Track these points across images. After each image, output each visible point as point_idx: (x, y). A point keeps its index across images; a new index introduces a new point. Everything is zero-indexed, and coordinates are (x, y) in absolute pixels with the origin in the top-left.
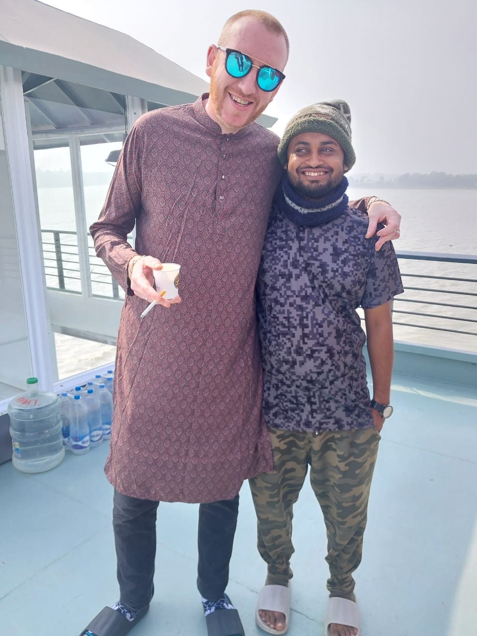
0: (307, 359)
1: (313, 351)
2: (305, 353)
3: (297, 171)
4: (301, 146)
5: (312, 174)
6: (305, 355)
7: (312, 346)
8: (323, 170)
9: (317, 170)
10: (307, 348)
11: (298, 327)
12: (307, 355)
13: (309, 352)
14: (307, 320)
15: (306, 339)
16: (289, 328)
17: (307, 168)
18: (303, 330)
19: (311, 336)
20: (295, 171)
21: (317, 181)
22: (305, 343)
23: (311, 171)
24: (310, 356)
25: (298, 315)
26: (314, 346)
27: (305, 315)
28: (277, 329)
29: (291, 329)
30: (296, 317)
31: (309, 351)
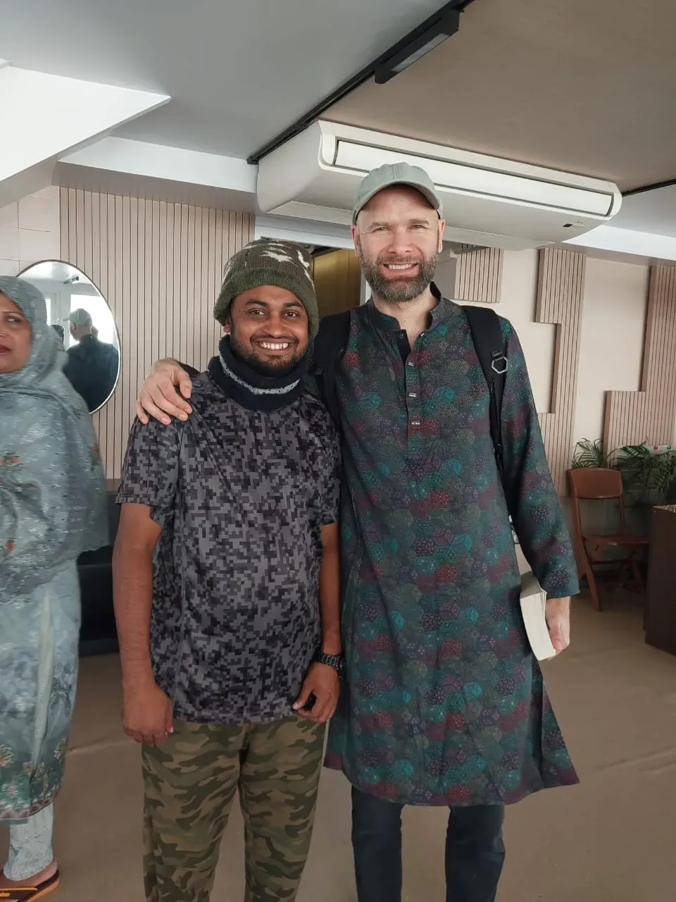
0: (273, 604)
1: (282, 592)
2: (270, 595)
3: (252, 340)
4: (257, 306)
5: (273, 346)
6: (270, 598)
7: (280, 584)
8: (287, 340)
9: (280, 340)
10: (274, 588)
11: (262, 557)
12: (273, 598)
13: (276, 594)
14: (275, 546)
15: (273, 574)
16: (248, 558)
17: (264, 337)
18: (269, 561)
19: (279, 570)
20: (249, 342)
21: (278, 357)
22: (271, 580)
23: (272, 342)
24: (277, 600)
25: (261, 539)
26: (283, 583)
27: (271, 539)
28: (228, 562)
29: (252, 561)
30: (259, 543)
31: (277, 591)
